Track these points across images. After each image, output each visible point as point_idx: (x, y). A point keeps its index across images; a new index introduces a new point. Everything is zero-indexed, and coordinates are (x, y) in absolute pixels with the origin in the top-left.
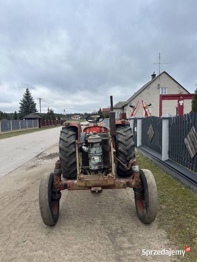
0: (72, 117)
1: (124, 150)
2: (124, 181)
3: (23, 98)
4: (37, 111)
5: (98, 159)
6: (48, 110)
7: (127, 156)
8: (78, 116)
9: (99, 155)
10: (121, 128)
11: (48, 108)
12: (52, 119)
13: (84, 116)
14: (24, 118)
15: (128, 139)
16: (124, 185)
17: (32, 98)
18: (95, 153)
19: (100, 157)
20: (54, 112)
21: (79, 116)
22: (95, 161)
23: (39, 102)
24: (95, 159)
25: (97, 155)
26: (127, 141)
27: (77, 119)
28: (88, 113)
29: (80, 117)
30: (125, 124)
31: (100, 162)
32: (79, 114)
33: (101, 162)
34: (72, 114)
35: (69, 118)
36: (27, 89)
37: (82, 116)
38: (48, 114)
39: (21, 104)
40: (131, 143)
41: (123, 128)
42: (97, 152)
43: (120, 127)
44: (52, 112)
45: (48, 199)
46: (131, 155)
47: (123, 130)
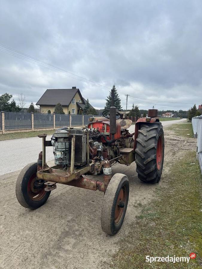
0: (163, 114)
1: (141, 151)
2: (94, 182)
3: (110, 94)
4: (121, 108)
5: (60, 154)
6: (133, 107)
7: (144, 159)
8: (170, 113)
9: (61, 151)
10: (145, 127)
11: (133, 105)
12: (136, 115)
13: (179, 114)
14: (108, 114)
15: (148, 140)
16: (94, 187)
17: (117, 95)
18: (57, 148)
19: (63, 153)
20: (139, 109)
21: (172, 113)
22: (57, 156)
23: (126, 99)
24: (57, 154)
25: (58, 150)
26: (146, 143)
27: (169, 117)
28: (184, 110)
29: (172, 115)
30: (150, 122)
31: (61, 158)
32: (173, 112)
33: (63, 158)
34: (164, 111)
35: (160, 116)
36: (114, 86)
37: (175, 114)
38: (133, 110)
39: (107, 100)
40: (150, 145)
41: (147, 126)
42: (59, 147)
43: (145, 125)
44: (137, 108)
45: (21, 184)
46: (149, 159)
47: (146, 130)
